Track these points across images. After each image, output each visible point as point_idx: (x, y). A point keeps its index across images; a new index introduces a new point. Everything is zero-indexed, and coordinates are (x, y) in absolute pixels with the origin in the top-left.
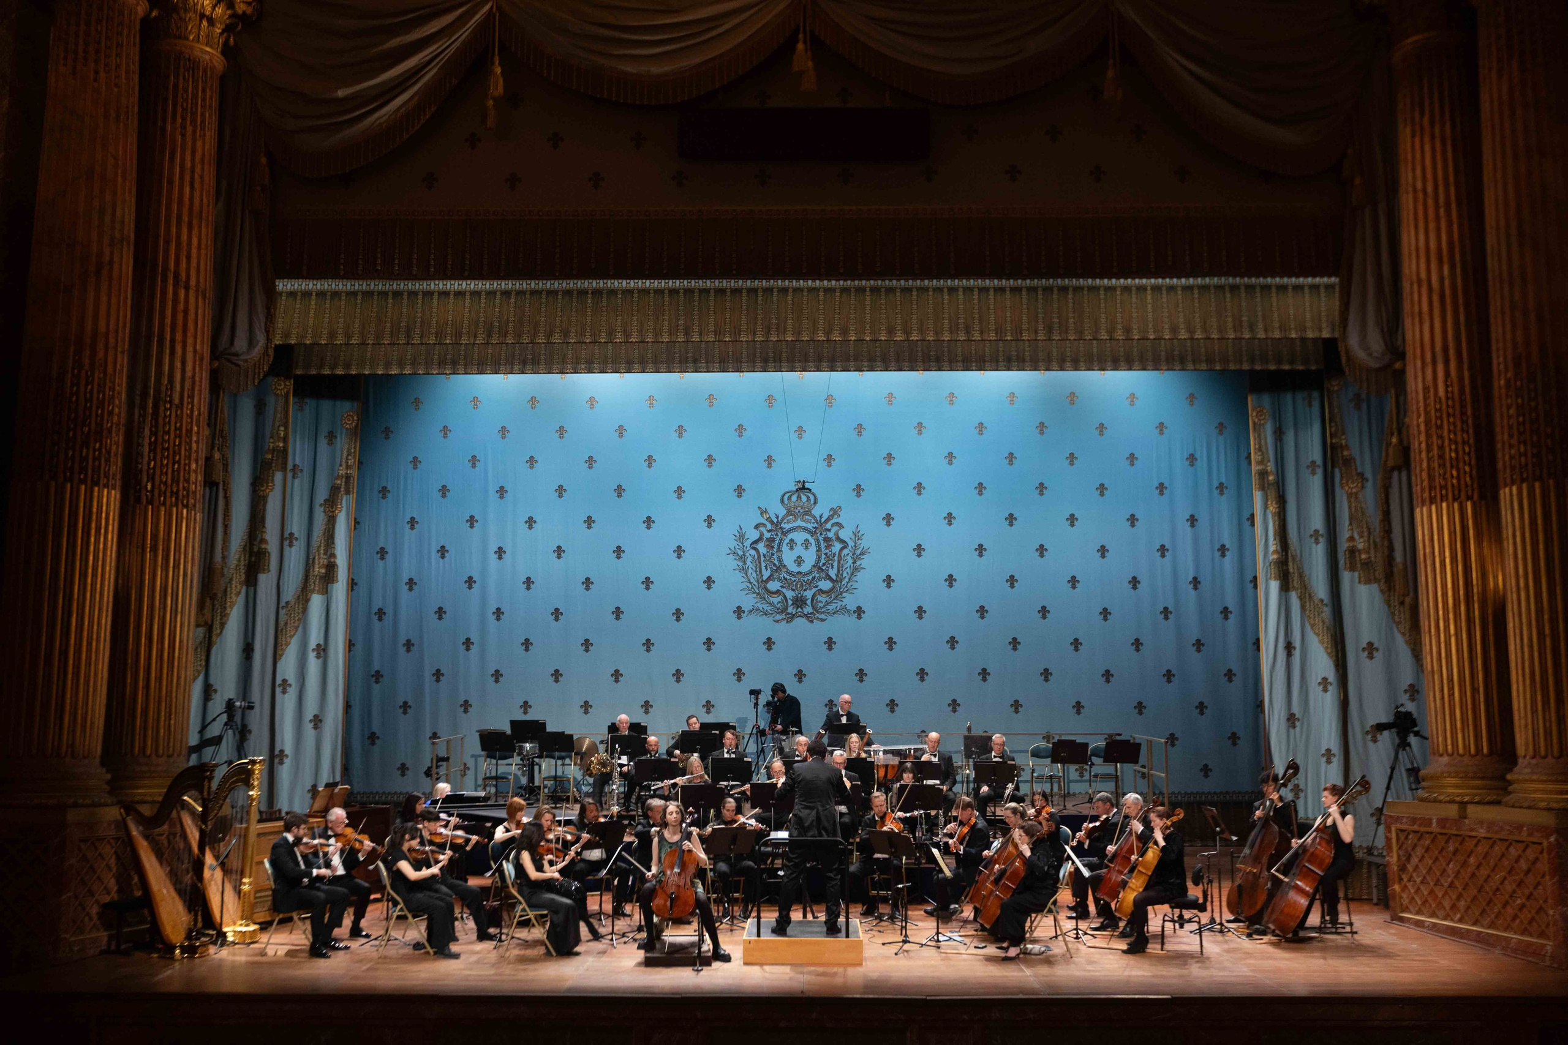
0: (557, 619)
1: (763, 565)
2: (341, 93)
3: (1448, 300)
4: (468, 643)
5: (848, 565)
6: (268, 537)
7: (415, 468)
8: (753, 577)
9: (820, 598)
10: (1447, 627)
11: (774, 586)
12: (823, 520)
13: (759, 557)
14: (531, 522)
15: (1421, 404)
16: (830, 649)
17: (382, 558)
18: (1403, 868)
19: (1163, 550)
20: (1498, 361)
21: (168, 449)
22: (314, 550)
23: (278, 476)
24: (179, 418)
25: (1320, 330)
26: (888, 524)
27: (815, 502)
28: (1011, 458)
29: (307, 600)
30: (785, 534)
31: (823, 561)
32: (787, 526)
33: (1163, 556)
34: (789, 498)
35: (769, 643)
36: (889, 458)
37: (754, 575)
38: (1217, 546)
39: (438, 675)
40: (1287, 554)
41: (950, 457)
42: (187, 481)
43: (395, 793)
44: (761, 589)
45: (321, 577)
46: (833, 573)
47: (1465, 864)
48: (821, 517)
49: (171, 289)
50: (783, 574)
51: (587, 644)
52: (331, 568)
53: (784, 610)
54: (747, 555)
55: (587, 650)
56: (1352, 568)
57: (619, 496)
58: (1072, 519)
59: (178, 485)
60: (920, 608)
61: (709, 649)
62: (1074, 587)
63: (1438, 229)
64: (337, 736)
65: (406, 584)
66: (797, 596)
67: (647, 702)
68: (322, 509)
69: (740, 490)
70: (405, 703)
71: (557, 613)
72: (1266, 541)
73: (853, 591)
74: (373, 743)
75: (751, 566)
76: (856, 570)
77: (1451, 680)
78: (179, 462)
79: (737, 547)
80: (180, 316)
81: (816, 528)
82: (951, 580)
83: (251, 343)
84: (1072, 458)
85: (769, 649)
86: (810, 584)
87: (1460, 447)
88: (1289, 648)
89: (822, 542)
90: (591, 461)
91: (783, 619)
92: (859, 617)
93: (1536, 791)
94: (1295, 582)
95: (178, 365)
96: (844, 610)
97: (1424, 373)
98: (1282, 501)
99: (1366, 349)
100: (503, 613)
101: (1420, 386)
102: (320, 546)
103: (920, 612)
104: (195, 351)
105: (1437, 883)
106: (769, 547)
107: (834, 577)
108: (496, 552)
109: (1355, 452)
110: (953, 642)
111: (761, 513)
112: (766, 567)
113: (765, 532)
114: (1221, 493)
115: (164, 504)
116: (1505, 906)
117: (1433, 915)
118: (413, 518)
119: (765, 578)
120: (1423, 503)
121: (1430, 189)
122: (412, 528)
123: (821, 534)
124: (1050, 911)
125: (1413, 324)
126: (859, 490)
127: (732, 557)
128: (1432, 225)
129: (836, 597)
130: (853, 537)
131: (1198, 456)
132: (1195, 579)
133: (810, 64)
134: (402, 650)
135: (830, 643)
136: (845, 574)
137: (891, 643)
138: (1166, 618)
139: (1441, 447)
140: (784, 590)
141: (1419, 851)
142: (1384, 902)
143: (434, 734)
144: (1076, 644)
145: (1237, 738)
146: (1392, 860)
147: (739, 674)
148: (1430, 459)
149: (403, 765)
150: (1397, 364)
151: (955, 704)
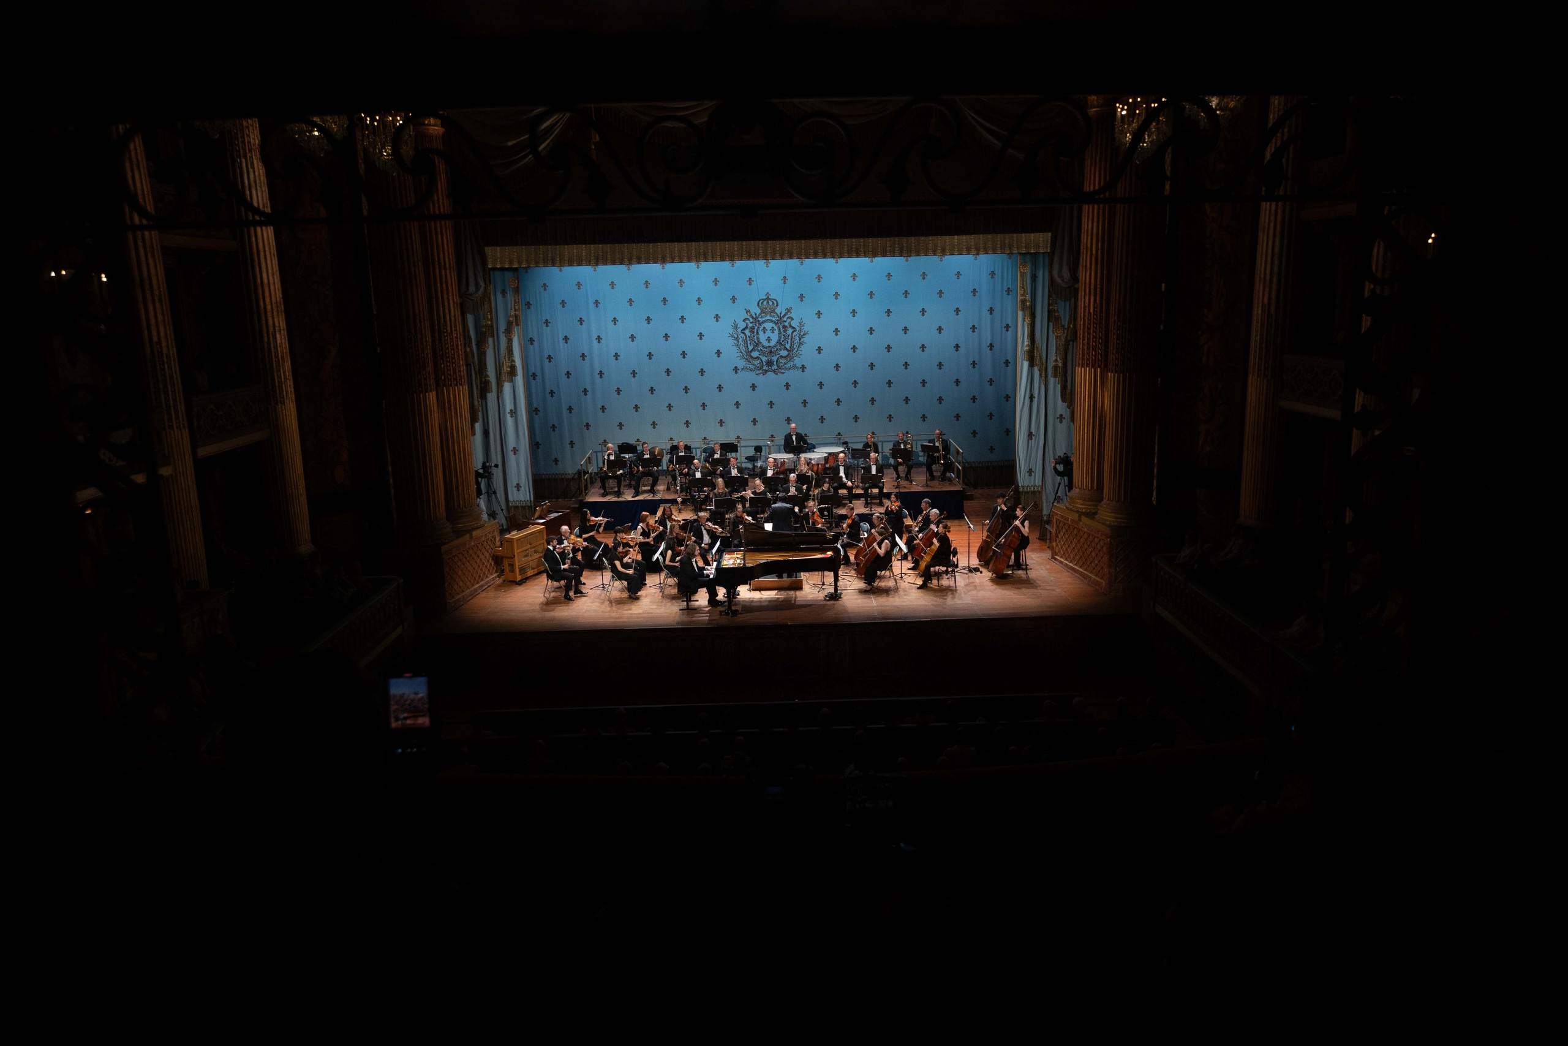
0: (634, 377)
1: (749, 342)
3: (1099, 262)
4: (585, 391)
5: (796, 341)
6: (489, 373)
7: (545, 290)
8: (743, 349)
9: (781, 361)
10: (1084, 429)
11: (755, 354)
12: (782, 316)
13: (746, 338)
14: (615, 321)
15: (1082, 314)
16: (787, 389)
17: (532, 344)
18: (1057, 536)
19: (974, 328)
21: (449, 357)
22: (502, 358)
23: (490, 340)
24: (452, 339)
25: (1047, 248)
26: (819, 317)
27: (777, 305)
28: (889, 276)
29: (502, 386)
33: (974, 331)
34: (762, 303)
35: (754, 387)
36: (819, 277)
38: (1004, 325)
39: (570, 409)
40: (1034, 347)
42: (460, 371)
43: (553, 474)
44: (748, 356)
45: (508, 373)
46: (788, 346)
47: (1079, 541)
48: (781, 314)
49: (437, 270)
50: (760, 348)
51: (652, 390)
52: (513, 367)
53: (761, 368)
55: (652, 393)
56: (1055, 376)
57: (665, 304)
58: (923, 311)
59: (456, 374)
60: (837, 365)
61: (720, 391)
62: (923, 351)
64: (527, 458)
65: (547, 358)
67: (687, 421)
68: (504, 335)
69: (734, 299)
70: (553, 425)
71: (634, 373)
72: (1023, 339)
74: (538, 448)
75: (742, 343)
76: (801, 344)
77: (1083, 454)
78: (455, 363)
80: (444, 286)
81: (778, 320)
82: (854, 348)
83: (477, 288)
84: (924, 275)
85: (754, 390)
87: (1098, 339)
88: (1032, 397)
90: (647, 283)
91: (761, 373)
92: (803, 371)
93: (1107, 516)
94: (1038, 361)
95: (447, 311)
96: (795, 367)
97: (1085, 299)
98: (1033, 317)
99: (1061, 276)
100: (603, 374)
101: (1083, 306)
102: (505, 356)
103: (837, 367)
104: (454, 302)
105: (1069, 546)
106: (752, 332)
107: (789, 348)
108: (596, 339)
109: (1061, 314)
110: (855, 383)
111: (747, 313)
112: (750, 343)
113: (749, 324)
114: (1008, 294)
115: (451, 385)
116: (1091, 563)
117: (1066, 560)
118: (547, 320)
120: (1079, 366)
122: (547, 326)
124: (889, 569)
125: (1082, 270)
126: (802, 297)
128: (1095, 219)
131: (996, 272)
132: (991, 344)
134: (549, 396)
135: (787, 386)
137: (821, 385)
138: (974, 367)
139: (1089, 339)
140: (761, 357)
141: (1064, 530)
142: (1051, 548)
143: (572, 442)
144: (924, 382)
145: (1009, 433)
146: (1054, 531)
147: (737, 404)
148: (1083, 344)
149: (556, 459)
150: (1076, 286)
151: (856, 418)
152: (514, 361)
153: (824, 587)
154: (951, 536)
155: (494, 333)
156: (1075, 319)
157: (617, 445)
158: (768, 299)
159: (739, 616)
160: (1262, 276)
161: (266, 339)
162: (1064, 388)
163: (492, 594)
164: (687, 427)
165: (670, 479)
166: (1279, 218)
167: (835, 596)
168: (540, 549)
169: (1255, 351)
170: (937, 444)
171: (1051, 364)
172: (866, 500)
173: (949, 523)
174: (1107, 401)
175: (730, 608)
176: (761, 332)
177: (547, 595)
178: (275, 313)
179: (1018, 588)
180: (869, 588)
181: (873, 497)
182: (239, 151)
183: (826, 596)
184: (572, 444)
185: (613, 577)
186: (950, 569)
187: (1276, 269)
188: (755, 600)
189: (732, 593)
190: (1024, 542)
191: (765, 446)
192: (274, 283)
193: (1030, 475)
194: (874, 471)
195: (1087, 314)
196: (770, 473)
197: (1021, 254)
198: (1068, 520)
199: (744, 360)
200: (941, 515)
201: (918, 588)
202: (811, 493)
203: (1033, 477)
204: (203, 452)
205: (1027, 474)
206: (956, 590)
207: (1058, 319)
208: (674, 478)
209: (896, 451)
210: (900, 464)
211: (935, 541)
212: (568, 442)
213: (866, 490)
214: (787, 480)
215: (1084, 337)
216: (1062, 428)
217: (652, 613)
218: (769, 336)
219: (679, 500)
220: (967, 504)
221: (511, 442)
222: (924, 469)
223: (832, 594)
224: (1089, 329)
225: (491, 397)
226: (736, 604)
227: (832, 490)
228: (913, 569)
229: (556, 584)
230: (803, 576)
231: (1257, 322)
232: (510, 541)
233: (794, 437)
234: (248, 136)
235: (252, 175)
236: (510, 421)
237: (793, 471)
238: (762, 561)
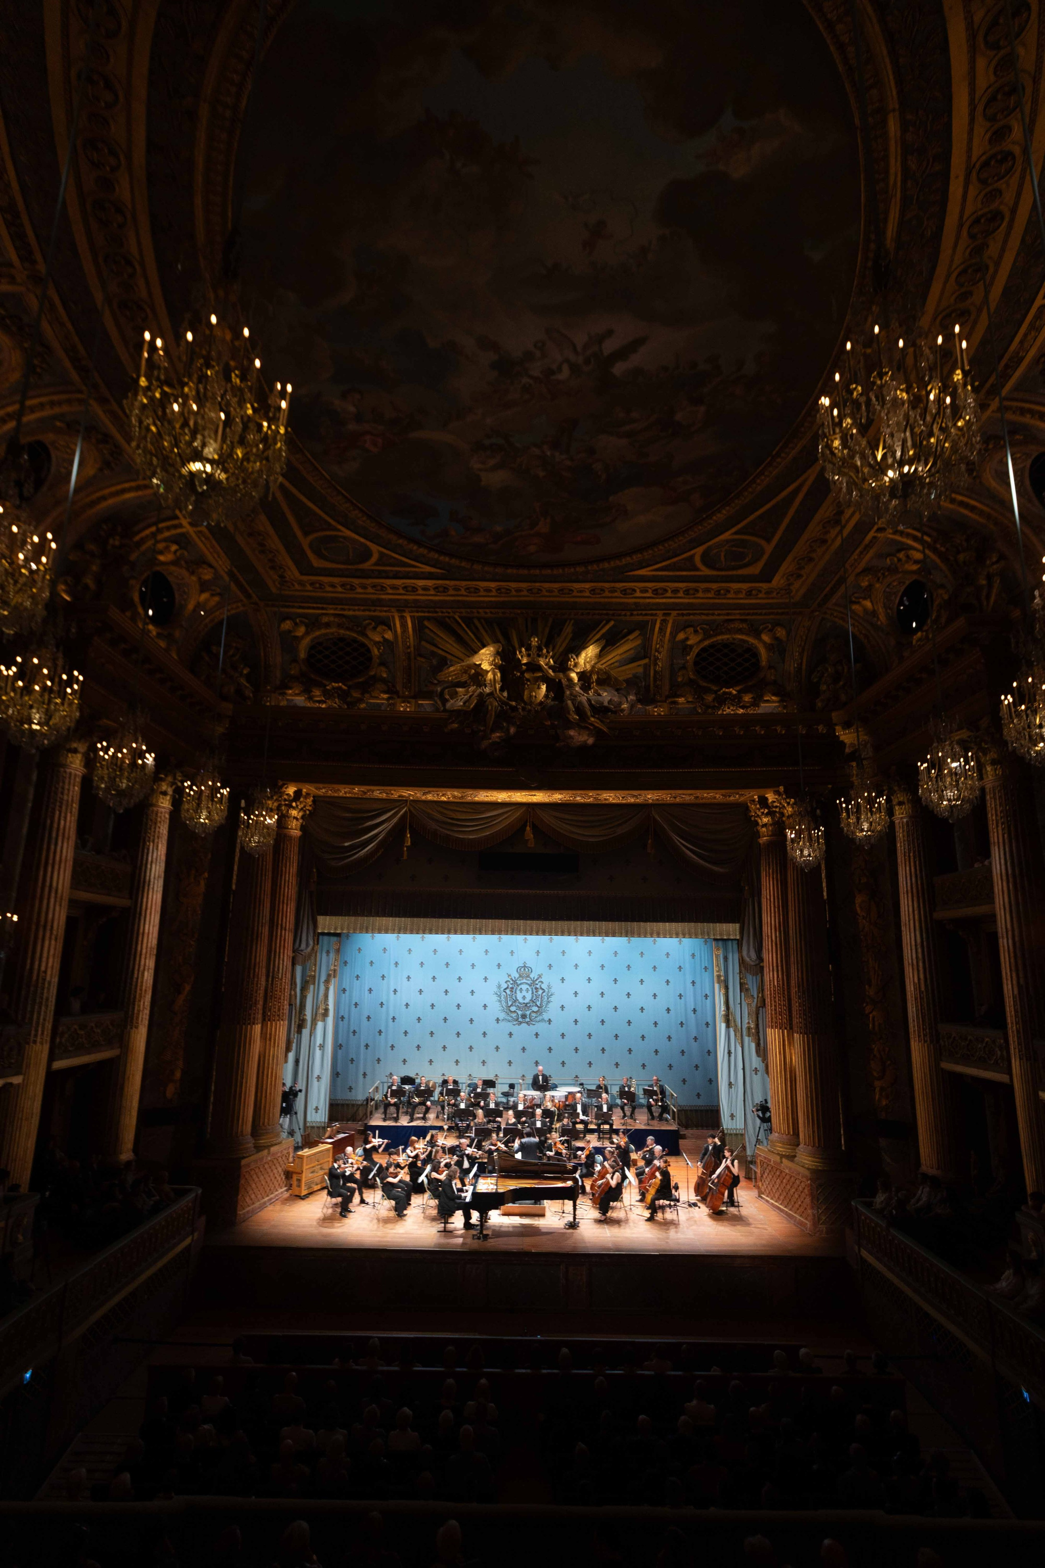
0: (419, 1022)
2: (346, 844)
3: (778, 946)
4: (380, 1032)
6: (306, 1013)
7: (359, 952)
8: (504, 1004)
10: (777, 1080)
14: (409, 978)
15: (769, 986)
16: (537, 1037)
17: (344, 993)
18: (762, 1176)
19: (680, 996)
20: (793, 983)
21: (277, 997)
22: (319, 1002)
23: (312, 987)
24: (281, 984)
25: (737, 935)
26: (563, 982)
28: (616, 953)
29: (316, 1024)
30: (518, 985)
32: (519, 982)
33: (681, 998)
35: (511, 1034)
36: (564, 952)
38: (705, 995)
39: (367, 1046)
40: (729, 1012)
41: (590, 952)
42: (283, 1010)
43: (347, 1100)
45: (322, 1014)
46: (538, 1004)
47: (782, 1182)
50: (517, 1004)
51: (432, 1033)
52: (327, 1010)
55: (432, 1036)
56: (749, 1036)
57: (447, 967)
58: (642, 981)
59: (280, 1012)
61: (485, 1037)
62: (642, 1012)
63: (775, 917)
64: (327, 1085)
65: (354, 1005)
67: (457, 1060)
68: (323, 984)
69: (499, 965)
70: (352, 1059)
71: (419, 1019)
72: (720, 1006)
74: (338, 1077)
77: (779, 1102)
78: (281, 1002)
80: (282, 942)
82: (589, 1007)
83: (307, 945)
84: (642, 954)
85: (510, 1037)
87: (783, 1007)
88: (729, 1053)
90: (435, 951)
92: (550, 1024)
93: (805, 1159)
94: (732, 1024)
95: (281, 962)
96: (543, 1020)
97: (769, 974)
98: (727, 988)
99: (749, 957)
100: (396, 1019)
101: (768, 980)
102: (322, 1001)
103: (576, 1021)
104: (288, 955)
105: (774, 1186)
106: (511, 991)
108: (393, 991)
109: (750, 986)
110: (590, 1035)
114: (706, 971)
115: (275, 1020)
116: (795, 1203)
117: (772, 1199)
118: (358, 975)
120: (769, 1028)
121: (772, 900)
122: (357, 979)
125: (766, 952)
126: (550, 966)
128: (773, 915)
131: (696, 954)
132: (694, 1009)
133: (532, 836)
134: (352, 1034)
137: (563, 1035)
138: (682, 1027)
139: (775, 1006)
141: (768, 1171)
142: (758, 1188)
143: (365, 1073)
144: (643, 1037)
145: (712, 1081)
146: (758, 1171)
147: (497, 1048)
148: (771, 1010)
149: (350, 1087)
150: (761, 964)
151: (590, 1064)
152: (328, 1005)
153: (564, 1215)
154: (672, 1171)
155: (315, 981)
156: (763, 990)
158: (525, 966)
159: (490, 1240)
160: (910, 961)
161: (136, 976)
162: (758, 1045)
163: (278, 1207)
164: (457, 1065)
165: (439, 1108)
166: (917, 917)
167: (573, 1225)
168: (327, 1167)
169: (914, 1021)
170: (655, 1088)
171: (745, 1026)
172: (599, 1135)
173: (669, 1159)
174: (796, 1057)
175: (481, 1232)
176: (518, 992)
177: (325, 1210)
178: (148, 955)
179: (734, 1225)
180: (603, 1218)
181: (603, 1132)
182: (149, 838)
183: (566, 1224)
184: (365, 1075)
185: (383, 1196)
186: (672, 1203)
187: (920, 956)
188: (504, 1225)
189: (484, 1218)
190: (736, 1181)
191: (517, 1083)
192: (153, 933)
193: (732, 1119)
194: (605, 1109)
195: (772, 986)
196: (521, 1107)
197: (715, 940)
198: (770, 1161)
200: (663, 1150)
201: (646, 1220)
202: (553, 1126)
203: (734, 1121)
204: (58, 1065)
205: (730, 1118)
206: (679, 1224)
207: (747, 990)
208: (443, 1108)
209: (623, 1094)
210: (625, 1104)
211: (657, 1174)
212: (362, 1073)
213: (599, 1125)
214: (533, 1115)
215: (771, 1004)
216: (757, 1079)
217: (414, 1234)
218: (524, 995)
219: (446, 1127)
220: (681, 1142)
221: (317, 1071)
222: (646, 1110)
223: (571, 1223)
224: (775, 998)
225: (306, 1032)
226: (487, 1229)
227: (571, 1124)
228: (641, 1201)
229: (334, 1200)
230: (546, 1203)
231: (912, 997)
232: (301, 1158)
233: (540, 1078)
234: (159, 828)
235: (155, 855)
236: (318, 1053)
237: (539, 1106)
238: (512, 1188)
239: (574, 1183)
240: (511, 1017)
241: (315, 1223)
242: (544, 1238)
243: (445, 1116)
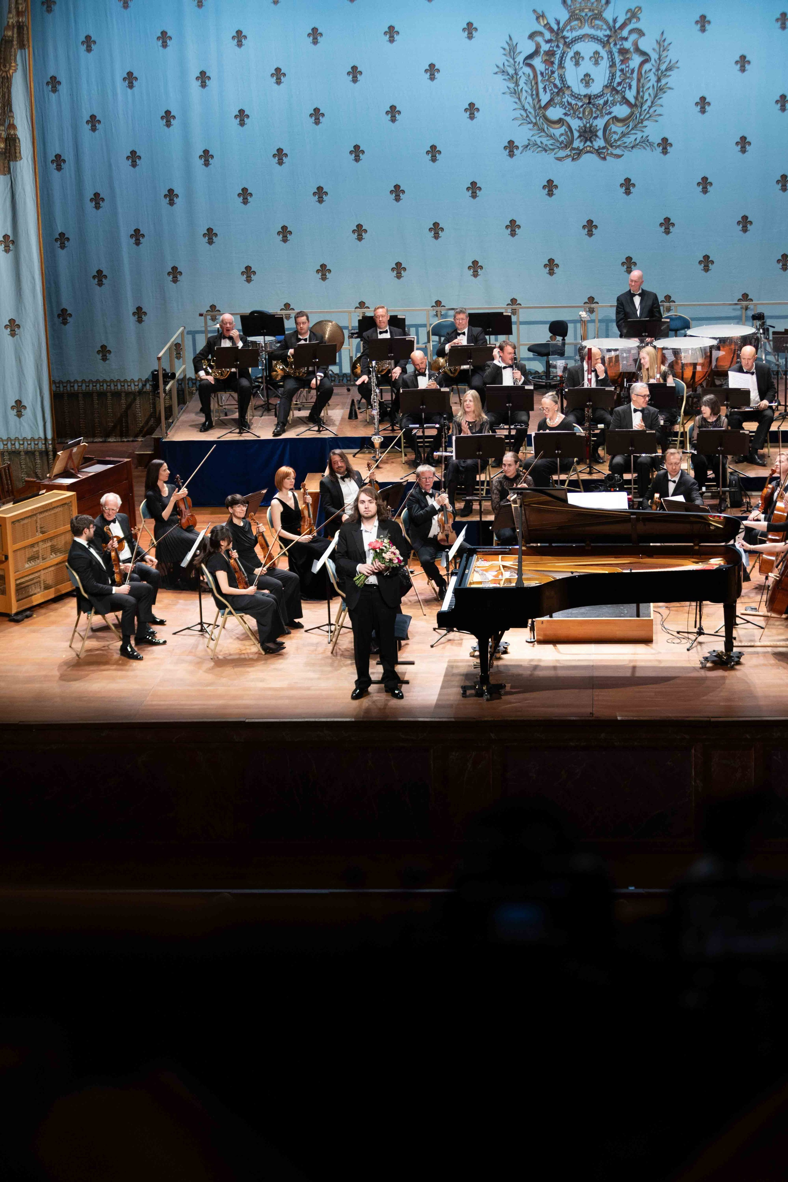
0: (280, 163)
1: (541, 86)
4: (171, 195)
5: (650, 84)
8: (528, 102)
11: (555, 113)
12: (618, 25)
13: (535, 76)
14: (239, 37)
16: (628, 192)
17: (54, 90)
26: (703, 29)
30: (568, 45)
31: (618, 80)
35: (550, 187)
37: (529, 99)
39: (137, 236)
43: (98, 381)
46: (630, 95)
48: (615, 21)
50: (567, 98)
51: (320, 193)
54: (520, 73)
55: (321, 201)
60: (743, 138)
61: (474, 196)
64: (40, 345)
65: (87, 122)
66: (585, 126)
67: (398, 264)
70: (100, 272)
71: (280, 155)
73: (657, 118)
74: (65, 322)
75: (525, 88)
76: (660, 90)
79: (506, 63)
81: (609, 37)
82: (784, 101)
85: (550, 194)
86: (601, 110)
89: (616, 55)
92: (665, 152)
96: (645, 142)
100: (212, 157)
106: (549, 62)
107: (632, 101)
108: (197, 78)
111: (538, 18)
112: (545, 88)
118: (88, 37)
119: (543, 103)
122: (89, 50)
123: (615, 44)
127: (500, 77)
129: (636, 126)
130: (656, 47)
134: (90, 206)
135: (628, 185)
136: (646, 97)
137: (705, 184)
140: (568, 119)
143: (139, 309)
147: (513, 227)
149: (103, 347)
152: (13, 126)
153: (701, 638)
157: (239, 316)
159: (505, 698)
164: (399, 276)
167: (725, 661)
175: (485, 680)
176: (569, 64)
177: (78, 645)
183: (706, 659)
184: (139, 313)
188: (542, 664)
189: (491, 647)
191: (574, 322)
199: (531, 126)
202: (678, 428)
212: (132, 309)
217: (308, 689)
219: (377, 440)
221: (5, 308)
223: (719, 656)
226: (500, 673)
229: (97, 620)
238: (559, 576)
239: (728, 562)
240: (551, 137)
241: (56, 673)
242: (649, 691)
243: (375, 412)
